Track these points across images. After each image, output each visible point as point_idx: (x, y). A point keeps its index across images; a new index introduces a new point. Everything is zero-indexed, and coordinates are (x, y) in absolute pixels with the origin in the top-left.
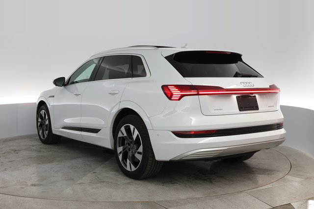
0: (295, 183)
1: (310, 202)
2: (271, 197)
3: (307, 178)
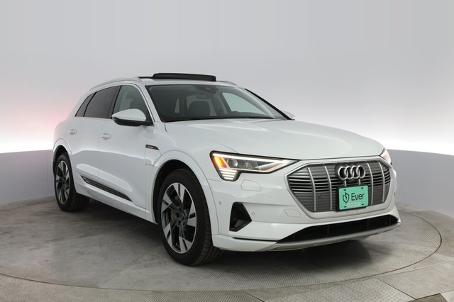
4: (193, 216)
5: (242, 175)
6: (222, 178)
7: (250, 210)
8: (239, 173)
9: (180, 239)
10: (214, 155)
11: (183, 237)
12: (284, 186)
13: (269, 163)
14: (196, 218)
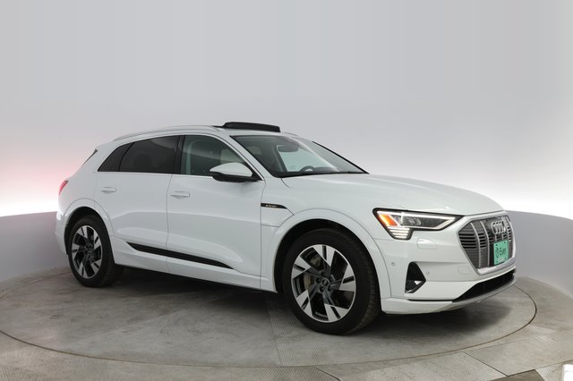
0: (543, 337)
1: (567, 367)
2: (504, 360)
3: (562, 329)
4: (350, 279)
5: (415, 232)
6: (393, 237)
7: (424, 270)
8: (412, 231)
9: (328, 307)
10: (378, 212)
11: (330, 304)
12: (457, 243)
13: (445, 220)
14: (354, 282)
